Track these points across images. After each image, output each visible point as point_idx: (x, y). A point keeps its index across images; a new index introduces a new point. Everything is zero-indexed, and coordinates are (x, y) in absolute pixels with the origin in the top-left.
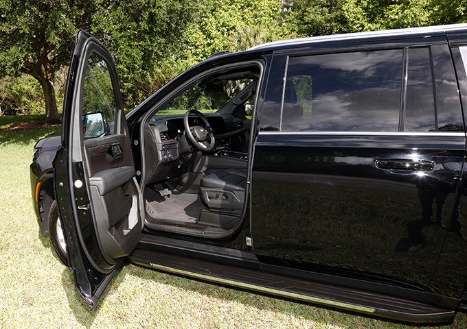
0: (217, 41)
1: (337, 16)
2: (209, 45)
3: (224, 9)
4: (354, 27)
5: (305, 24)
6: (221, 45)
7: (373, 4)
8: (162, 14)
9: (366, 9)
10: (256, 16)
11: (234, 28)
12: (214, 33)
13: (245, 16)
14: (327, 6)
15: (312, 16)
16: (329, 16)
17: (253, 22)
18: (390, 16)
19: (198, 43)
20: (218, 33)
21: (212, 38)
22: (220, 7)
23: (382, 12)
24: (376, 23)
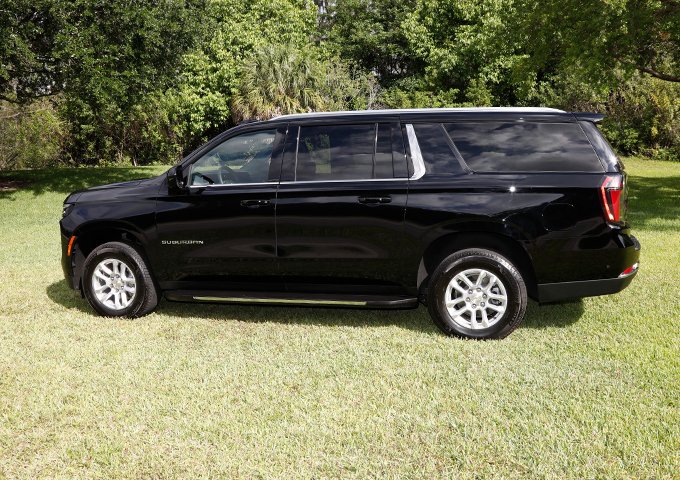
0: (225, 66)
1: (394, 35)
2: (214, 70)
3: (235, 19)
4: (418, 51)
5: (353, 43)
6: (233, 71)
7: (441, 22)
8: (152, 37)
9: (431, 28)
10: (283, 31)
11: (250, 46)
12: (221, 53)
13: (267, 30)
14: (381, 21)
15: (361, 34)
16: (384, 34)
17: (277, 38)
18: (462, 40)
19: (198, 67)
20: (228, 54)
21: (220, 62)
22: (229, 15)
23: (453, 33)
24: (444, 47)
